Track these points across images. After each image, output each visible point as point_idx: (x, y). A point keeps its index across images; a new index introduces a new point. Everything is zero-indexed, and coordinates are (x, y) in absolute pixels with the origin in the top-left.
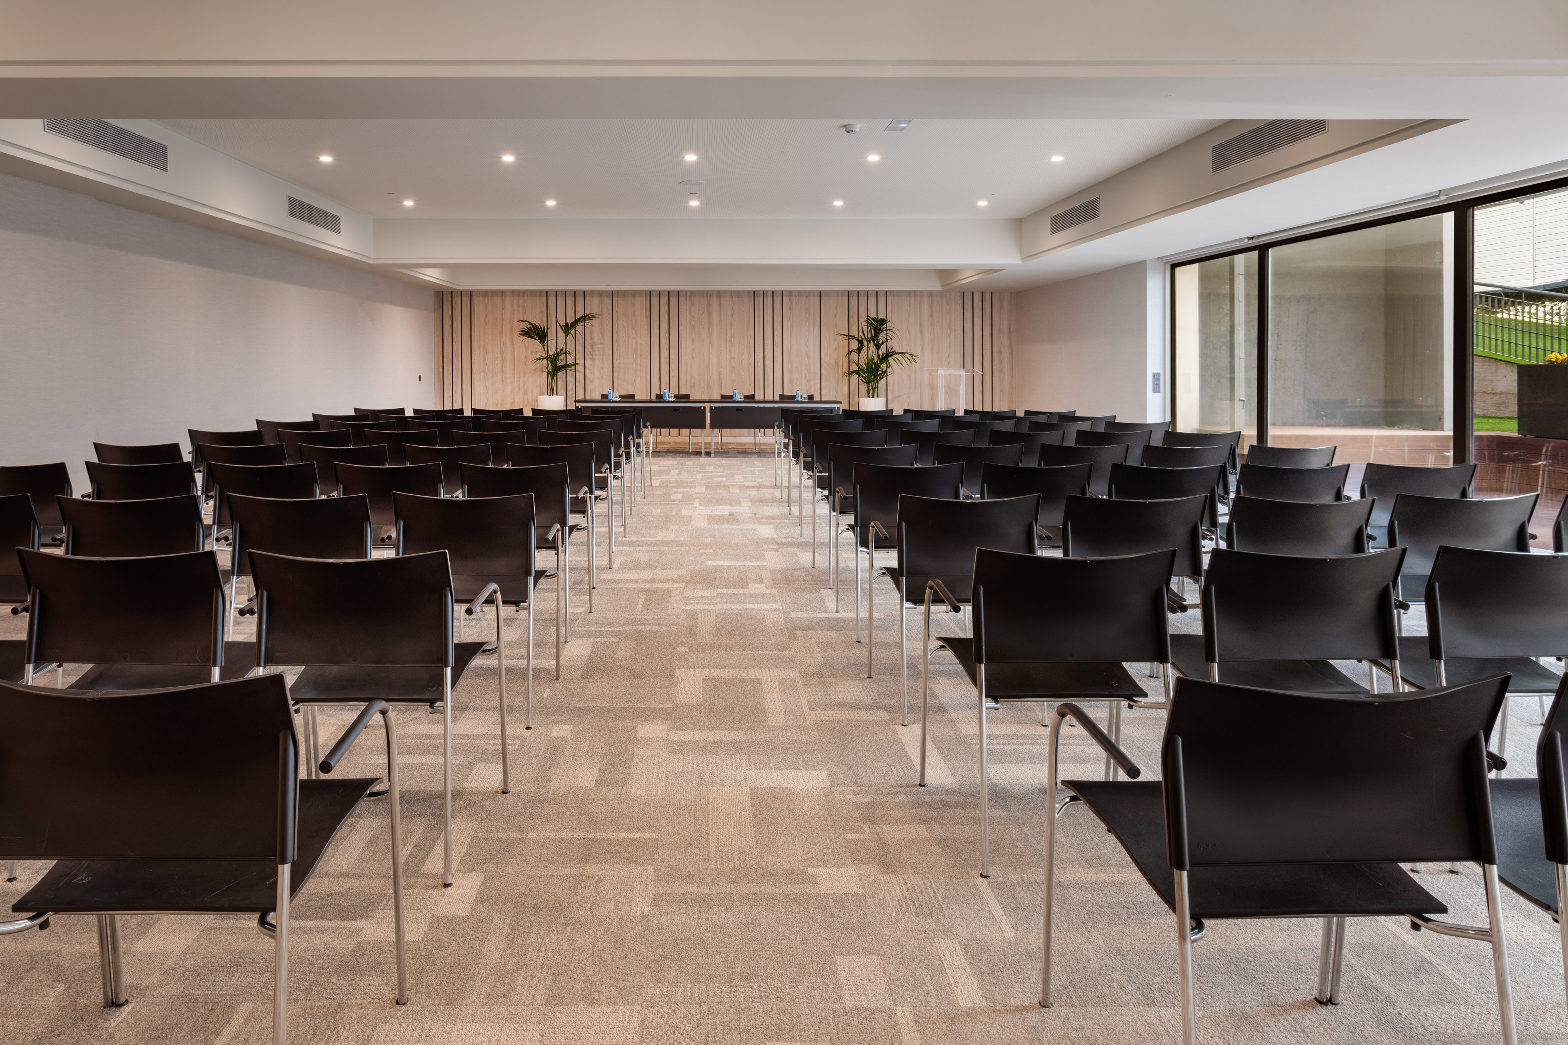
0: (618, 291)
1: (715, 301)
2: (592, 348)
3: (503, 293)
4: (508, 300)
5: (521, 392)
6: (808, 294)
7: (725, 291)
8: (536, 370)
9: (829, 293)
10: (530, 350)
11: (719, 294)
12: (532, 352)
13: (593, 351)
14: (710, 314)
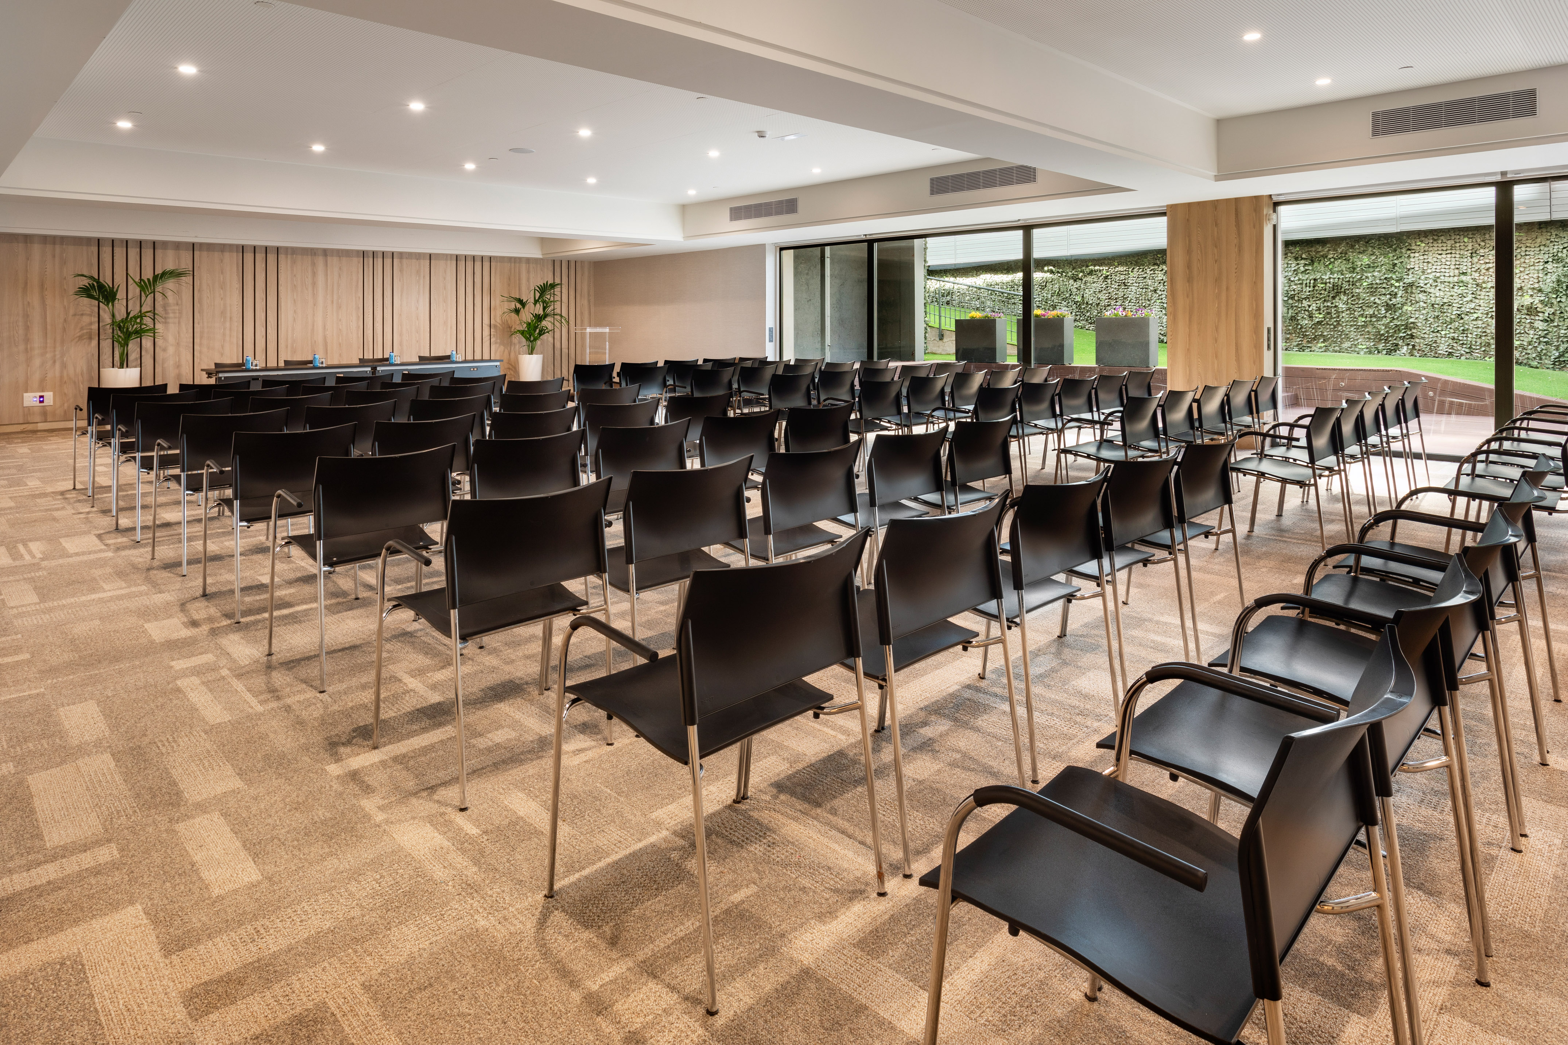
0: (201, 244)
1: (320, 261)
2: (165, 310)
3: (27, 239)
4: (36, 248)
5: (58, 365)
6: (418, 256)
7: (332, 250)
8: (80, 338)
9: (439, 256)
10: (71, 312)
11: (325, 252)
12: (75, 315)
13: (167, 313)
14: (314, 274)
